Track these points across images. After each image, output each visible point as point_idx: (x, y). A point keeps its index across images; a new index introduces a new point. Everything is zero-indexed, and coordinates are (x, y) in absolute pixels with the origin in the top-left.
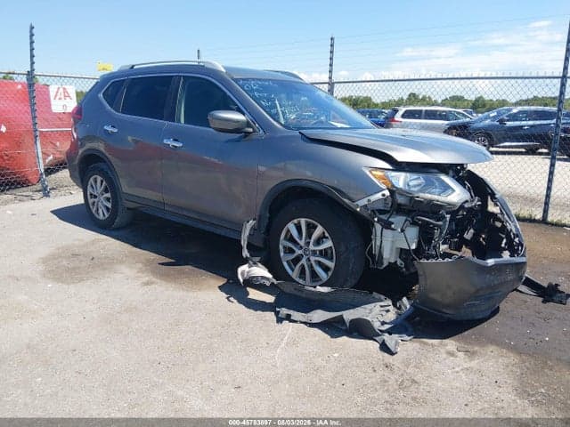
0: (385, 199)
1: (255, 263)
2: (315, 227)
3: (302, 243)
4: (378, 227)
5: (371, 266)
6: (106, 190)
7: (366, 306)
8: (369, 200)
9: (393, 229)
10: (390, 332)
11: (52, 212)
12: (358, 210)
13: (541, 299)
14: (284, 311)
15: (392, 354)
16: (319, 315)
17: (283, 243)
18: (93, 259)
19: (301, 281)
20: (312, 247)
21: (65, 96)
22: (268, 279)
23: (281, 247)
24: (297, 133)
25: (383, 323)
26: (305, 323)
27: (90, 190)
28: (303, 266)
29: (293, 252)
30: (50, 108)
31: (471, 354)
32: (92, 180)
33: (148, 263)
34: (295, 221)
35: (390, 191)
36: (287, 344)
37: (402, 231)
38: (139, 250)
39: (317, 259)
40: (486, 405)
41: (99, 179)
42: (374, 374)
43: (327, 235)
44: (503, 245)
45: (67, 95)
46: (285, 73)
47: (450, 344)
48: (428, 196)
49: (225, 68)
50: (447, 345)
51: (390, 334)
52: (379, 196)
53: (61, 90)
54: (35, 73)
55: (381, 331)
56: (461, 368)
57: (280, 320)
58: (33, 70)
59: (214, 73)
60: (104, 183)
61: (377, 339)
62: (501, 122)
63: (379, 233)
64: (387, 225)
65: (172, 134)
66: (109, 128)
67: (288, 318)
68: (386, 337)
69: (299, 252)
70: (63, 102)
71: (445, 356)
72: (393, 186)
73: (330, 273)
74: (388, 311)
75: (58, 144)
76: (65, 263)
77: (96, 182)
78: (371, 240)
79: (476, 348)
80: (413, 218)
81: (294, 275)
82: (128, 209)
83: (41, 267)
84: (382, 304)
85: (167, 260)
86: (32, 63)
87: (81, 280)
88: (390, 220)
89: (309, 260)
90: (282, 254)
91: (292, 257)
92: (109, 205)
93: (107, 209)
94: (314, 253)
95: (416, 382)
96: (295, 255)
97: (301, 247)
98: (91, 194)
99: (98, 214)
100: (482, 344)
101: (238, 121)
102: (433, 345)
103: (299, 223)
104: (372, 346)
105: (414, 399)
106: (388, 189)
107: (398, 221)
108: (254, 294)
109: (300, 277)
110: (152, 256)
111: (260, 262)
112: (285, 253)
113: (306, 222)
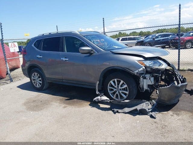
0: (144, 70)
1: (102, 95)
2: (120, 81)
3: (116, 87)
4: (142, 79)
5: (141, 91)
6: (39, 77)
7: (141, 104)
8: (139, 71)
9: (147, 79)
10: (151, 112)
11: (17, 87)
12: (136, 74)
13: (189, 94)
14: (116, 110)
15: (155, 118)
16: (127, 110)
17: (109, 87)
18: (41, 101)
19: (117, 99)
20: (120, 88)
21: (14, 46)
22: (108, 100)
23: (108, 89)
24: (109, 51)
25: (149, 109)
26: (123, 113)
27: (32, 78)
28: (117, 94)
29: (113, 90)
30: (9, 51)
31: (178, 115)
32: (33, 74)
33: (61, 100)
34: (113, 80)
35: (145, 67)
36: (121, 120)
37: (150, 79)
38: (55, 96)
39: (122, 91)
40: (190, 129)
41: (36, 74)
42: (152, 126)
43: (125, 83)
44: (174, 79)
45: (15, 46)
46: (95, 32)
47: (170, 112)
48: (156, 67)
49: (79, 33)
50: (169, 113)
51: (152, 112)
52: (142, 69)
53: (13, 44)
54: (4, 39)
55: (149, 112)
56: (177, 119)
57: (115, 113)
58: (3, 38)
59: (76, 34)
60: (38, 75)
61: (148, 114)
62: (154, 39)
63: (142, 81)
64: (145, 78)
65: (64, 56)
66: (39, 56)
67: (118, 112)
68: (151, 113)
69: (115, 90)
70: (14, 48)
71: (170, 116)
72: (146, 65)
73: (127, 96)
74: (149, 105)
75: (10, 63)
76: (32, 104)
77: (35, 75)
78: (140, 83)
79: (178, 113)
80: (152, 75)
81: (114, 97)
82: (48, 83)
83: (24, 107)
84: (146, 103)
85: (67, 98)
86: (2, 36)
87: (41, 109)
88: (145, 76)
89: (119, 92)
90: (109, 91)
91: (113, 92)
92: (41, 82)
93: (40, 84)
94: (120, 89)
95: (166, 126)
96: (114, 91)
97: (116, 88)
98: (33, 79)
99: (37, 86)
100: (179, 111)
101: (89, 50)
102: (166, 114)
103: (114, 80)
104: (148, 117)
105: (168, 131)
106: (144, 66)
107: (148, 76)
108: (102, 106)
109: (116, 98)
110: (61, 98)
111: (104, 95)
112: (110, 91)
113: (117, 80)
